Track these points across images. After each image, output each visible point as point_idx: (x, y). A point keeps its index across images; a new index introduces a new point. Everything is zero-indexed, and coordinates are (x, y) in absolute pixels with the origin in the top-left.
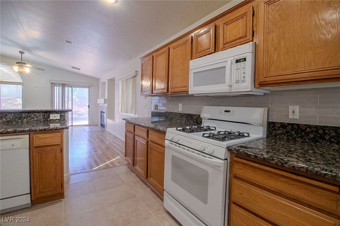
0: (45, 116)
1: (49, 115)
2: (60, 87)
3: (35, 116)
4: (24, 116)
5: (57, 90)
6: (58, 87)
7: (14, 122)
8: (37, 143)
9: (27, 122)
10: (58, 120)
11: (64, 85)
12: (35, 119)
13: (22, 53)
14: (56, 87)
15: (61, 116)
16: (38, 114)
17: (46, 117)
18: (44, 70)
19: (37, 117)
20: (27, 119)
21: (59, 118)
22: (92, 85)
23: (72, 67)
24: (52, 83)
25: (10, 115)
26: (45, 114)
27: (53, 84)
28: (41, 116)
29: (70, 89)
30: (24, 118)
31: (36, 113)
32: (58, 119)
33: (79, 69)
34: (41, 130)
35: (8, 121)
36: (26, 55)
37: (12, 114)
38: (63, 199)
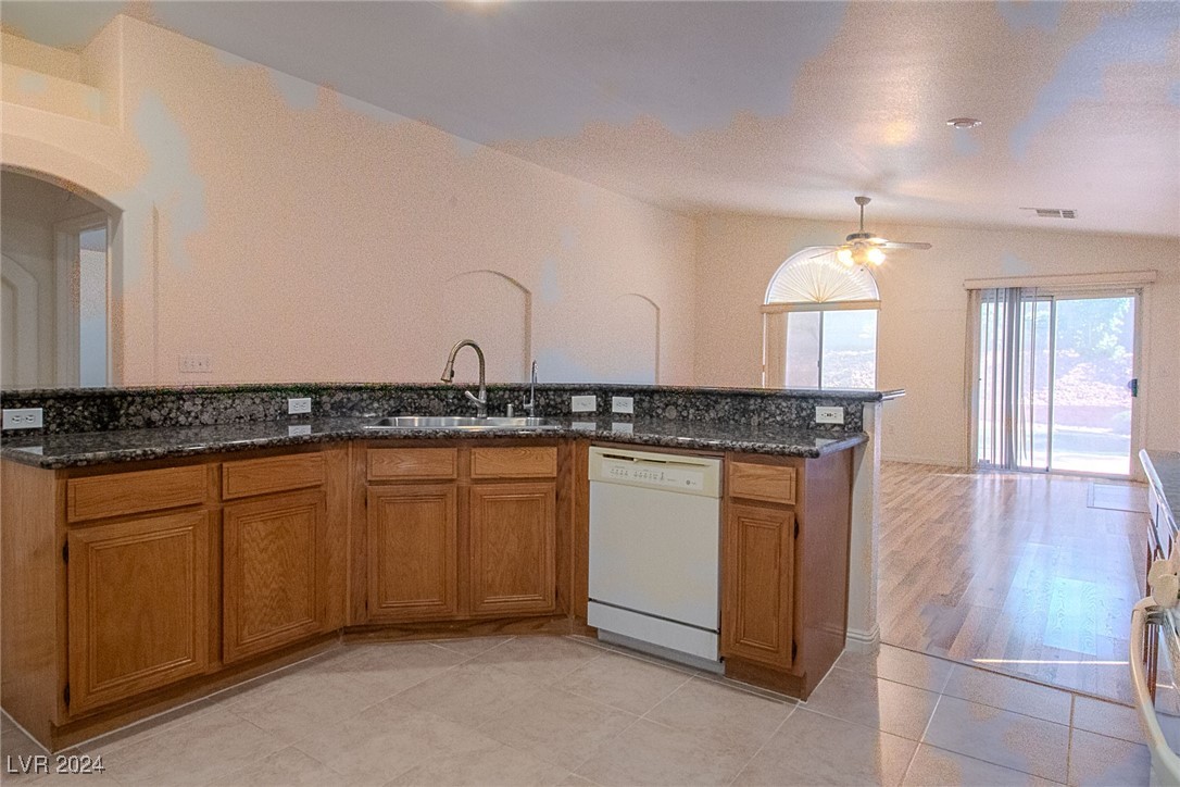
0: (803, 409)
1: (814, 408)
2: (1001, 305)
3: (777, 408)
4: (752, 407)
5: (991, 315)
6: (992, 306)
7: (732, 422)
8: (738, 488)
9: (759, 424)
10: (837, 428)
11: (1015, 294)
12: (778, 418)
13: (861, 201)
14: (984, 306)
15: (847, 413)
16: (784, 404)
17: (804, 414)
18: (927, 246)
19: (782, 413)
20: (759, 416)
21: (842, 422)
22: (1151, 276)
23: (1038, 211)
24: (971, 290)
25: (724, 402)
26: (804, 405)
27: (975, 295)
28: (794, 411)
29: (1043, 308)
30: (753, 411)
31: (780, 401)
32: (839, 425)
33: (1069, 214)
35: (719, 419)
36: (877, 204)
37: (729, 400)
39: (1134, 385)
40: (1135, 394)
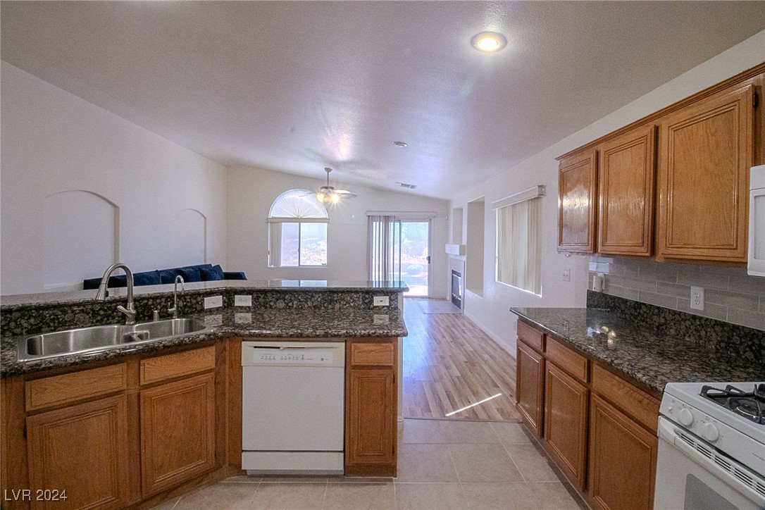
0: (366, 298)
1: (372, 297)
2: (381, 223)
3: (351, 298)
4: (335, 299)
5: (377, 226)
6: (378, 223)
7: (323, 308)
9: (340, 308)
10: (385, 308)
11: (387, 219)
12: (352, 304)
13: (328, 170)
14: (374, 223)
15: (390, 300)
16: (355, 296)
17: (367, 301)
19: (354, 301)
20: (340, 303)
21: (388, 305)
22: (435, 214)
23: (402, 184)
24: (369, 216)
25: (317, 296)
26: (367, 296)
27: (371, 218)
28: (361, 300)
29: (397, 224)
30: (336, 301)
31: (353, 294)
32: (386, 306)
33: (413, 187)
34: (363, 336)
35: (314, 307)
36: (334, 172)
37: (321, 295)
38: (394, 478)
39: (429, 258)
40: (429, 262)
